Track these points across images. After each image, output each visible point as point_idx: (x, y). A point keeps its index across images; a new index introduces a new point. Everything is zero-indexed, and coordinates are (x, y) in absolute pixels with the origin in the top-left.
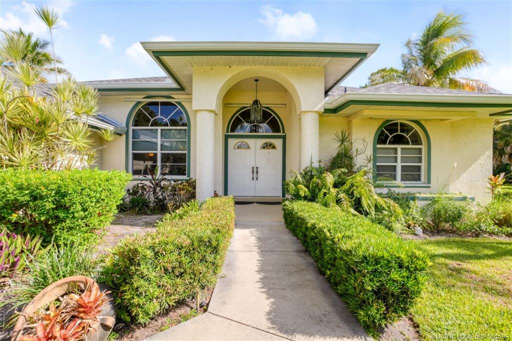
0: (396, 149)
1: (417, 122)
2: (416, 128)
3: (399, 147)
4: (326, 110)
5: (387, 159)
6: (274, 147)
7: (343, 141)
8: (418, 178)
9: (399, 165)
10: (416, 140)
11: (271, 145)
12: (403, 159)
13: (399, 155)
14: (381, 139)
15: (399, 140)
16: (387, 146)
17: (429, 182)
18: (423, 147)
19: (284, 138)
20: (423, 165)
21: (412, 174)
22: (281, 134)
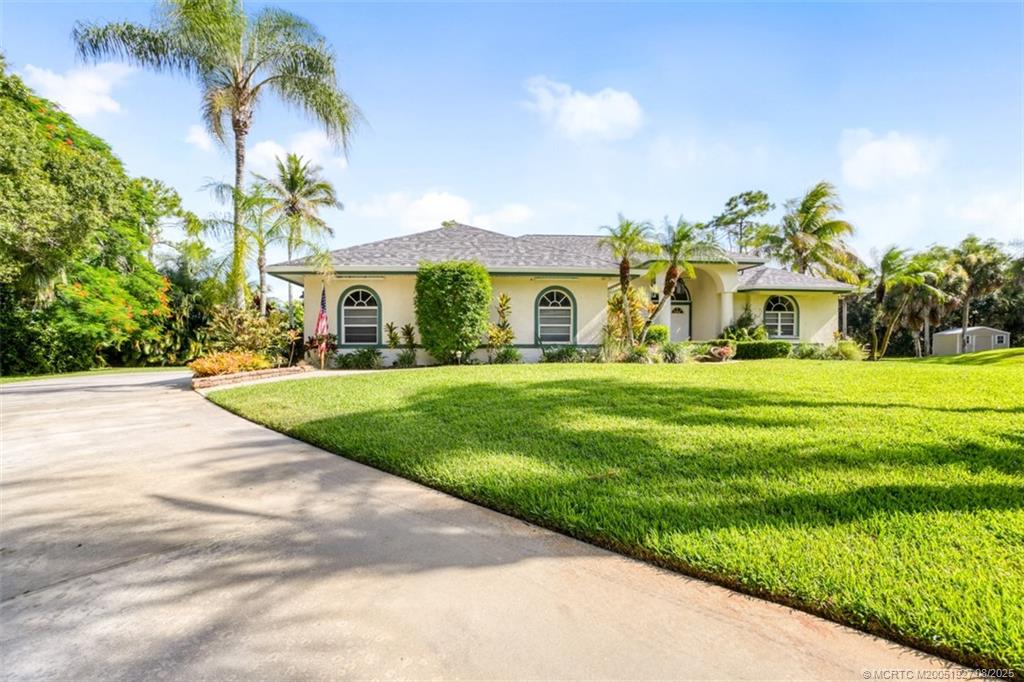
0: (777, 315)
1: (791, 297)
2: (790, 300)
3: (779, 313)
4: (739, 291)
5: (771, 321)
6: (682, 312)
7: (746, 309)
8: (791, 333)
9: (779, 324)
10: (790, 308)
11: (679, 309)
12: (782, 321)
13: (780, 318)
14: (768, 307)
15: (780, 308)
16: (772, 312)
17: (798, 335)
18: (795, 313)
19: (690, 304)
20: (795, 325)
21: (788, 331)
22: (688, 301)
